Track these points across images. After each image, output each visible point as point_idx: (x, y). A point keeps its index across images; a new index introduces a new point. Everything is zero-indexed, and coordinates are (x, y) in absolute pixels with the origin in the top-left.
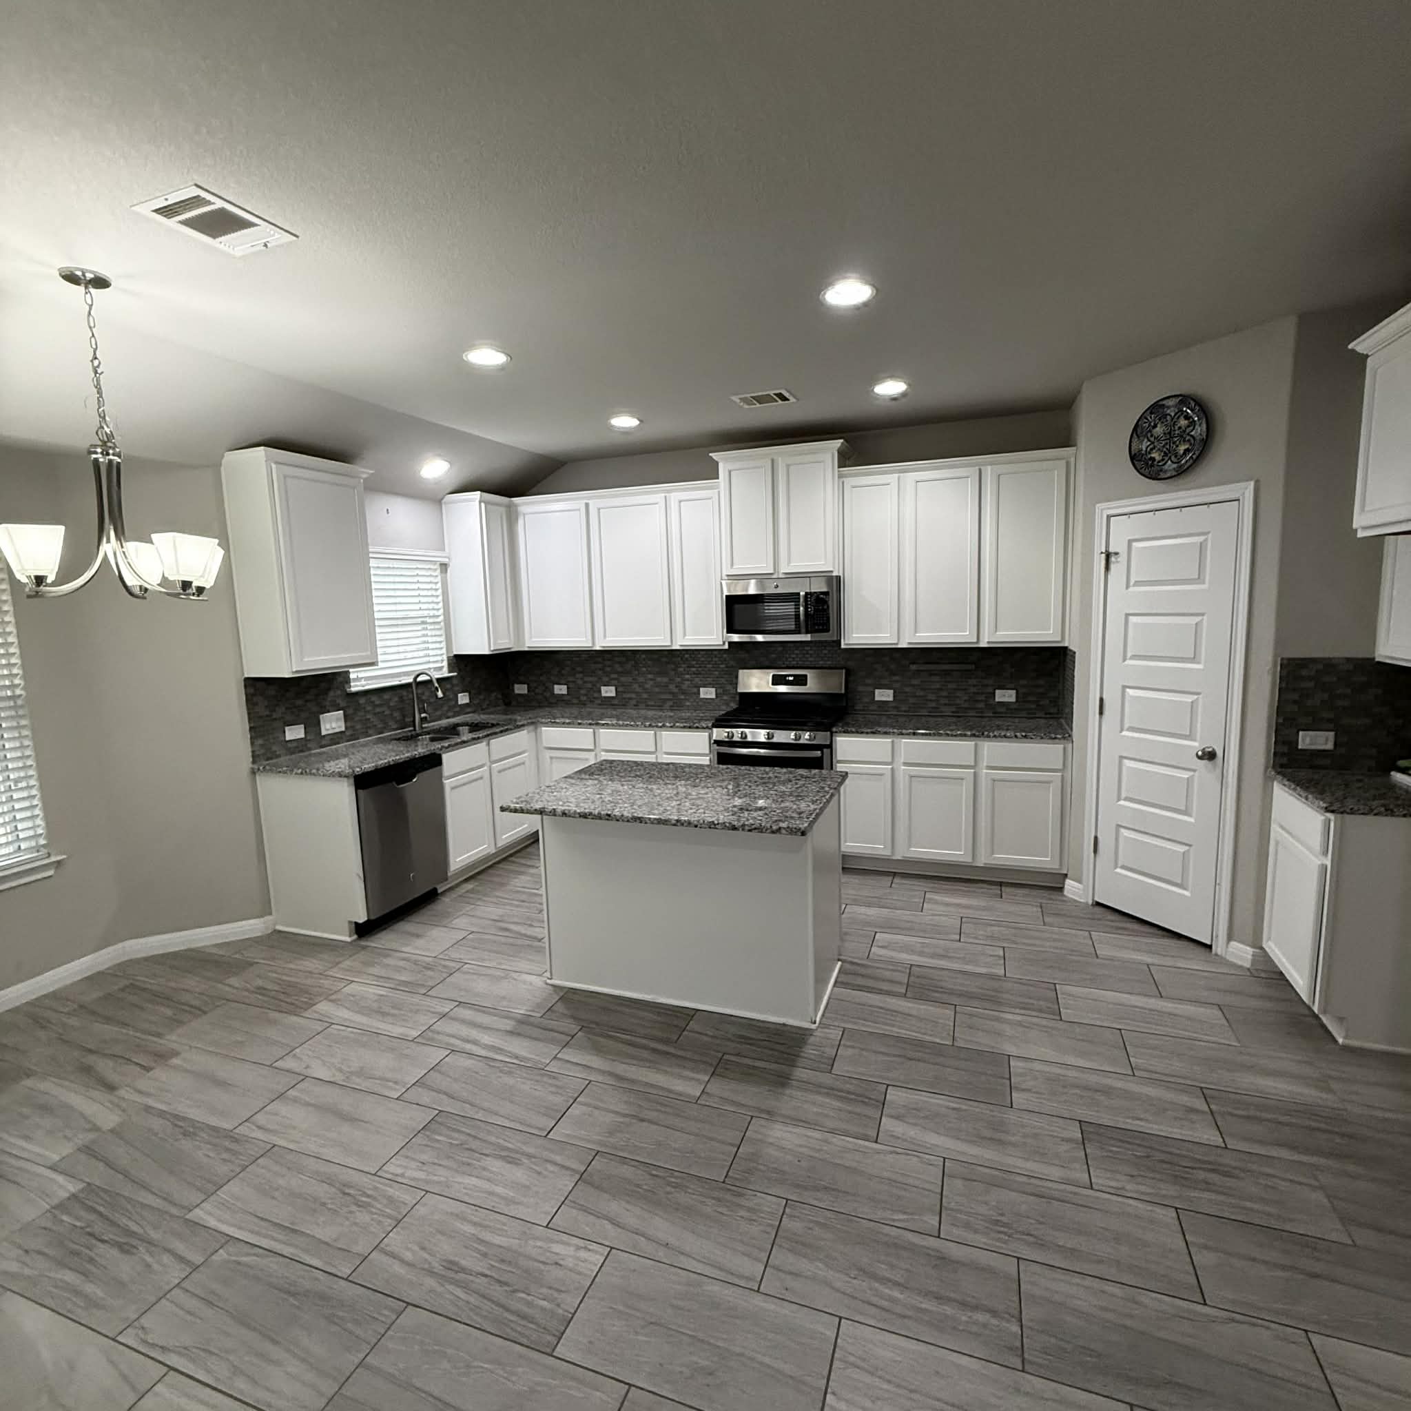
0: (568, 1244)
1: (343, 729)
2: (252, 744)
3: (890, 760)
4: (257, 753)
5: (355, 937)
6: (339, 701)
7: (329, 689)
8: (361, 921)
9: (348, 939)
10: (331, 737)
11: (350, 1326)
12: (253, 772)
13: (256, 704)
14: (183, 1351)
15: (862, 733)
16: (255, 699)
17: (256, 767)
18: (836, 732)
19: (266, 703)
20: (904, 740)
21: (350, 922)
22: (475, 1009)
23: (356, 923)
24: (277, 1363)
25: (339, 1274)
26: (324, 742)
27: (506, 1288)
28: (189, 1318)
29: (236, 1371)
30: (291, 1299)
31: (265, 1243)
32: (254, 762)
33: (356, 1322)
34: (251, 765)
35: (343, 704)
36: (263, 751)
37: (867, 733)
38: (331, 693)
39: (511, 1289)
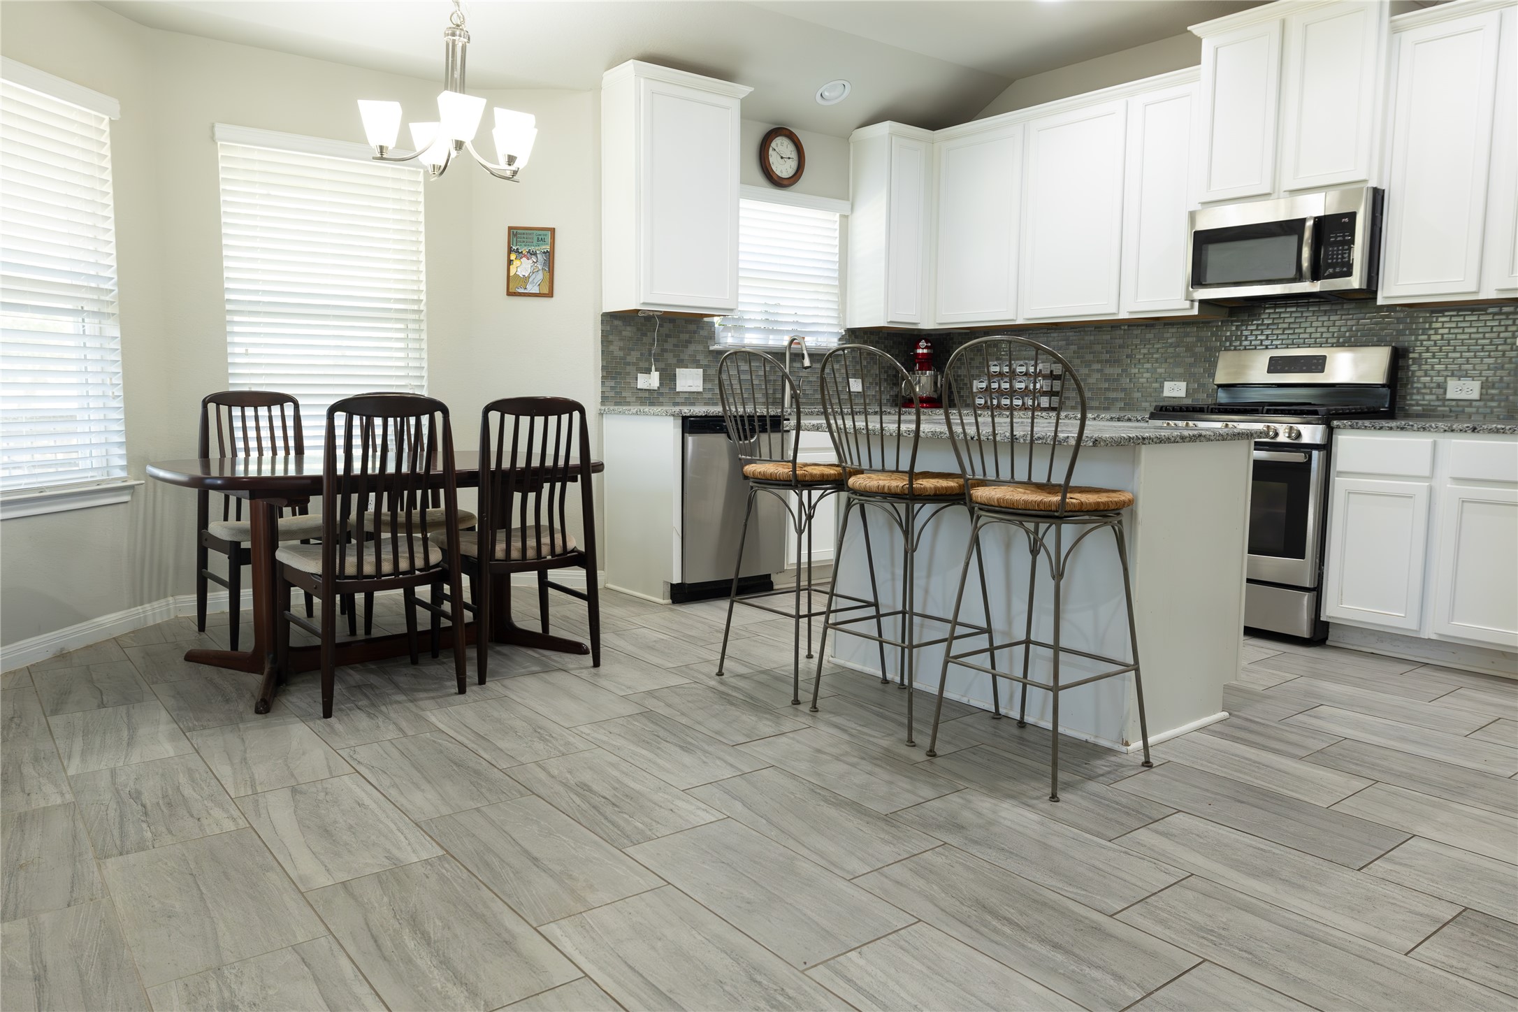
0: (691, 804)
1: (701, 389)
2: (603, 383)
3: (1427, 473)
4: (607, 394)
5: (670, 601)
6: (700, 357)
7: (689, 342)
8: (674, 582)
9: (661, 601)
10: (687, 395)
11: (483, 790)
12: (601, 414)
13: (611, 342)
14: (371, 768)
15: (1381, 428)
16: (611, 338)
17: (603, 408)
18: (1338, 427)
19: (621, 344)
20: (1454, 441)
21: (666, 582)
22: (743, 665)
23: (671, 584)
24: (423, 791)
25: (498, 766)
26: (678, 400)
27: (616, 809)
28: (385, 756)
29: (395, 785)
30: (455, 767)
31: (459, 738)
32: (603, 403)
33: (490, 790)
34: (599, 407)
35: (704, 362)
36: (612, 394)
37: (1391, 428)
38: (692, 348)
39: (619, 810)
